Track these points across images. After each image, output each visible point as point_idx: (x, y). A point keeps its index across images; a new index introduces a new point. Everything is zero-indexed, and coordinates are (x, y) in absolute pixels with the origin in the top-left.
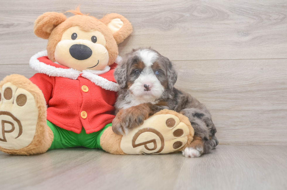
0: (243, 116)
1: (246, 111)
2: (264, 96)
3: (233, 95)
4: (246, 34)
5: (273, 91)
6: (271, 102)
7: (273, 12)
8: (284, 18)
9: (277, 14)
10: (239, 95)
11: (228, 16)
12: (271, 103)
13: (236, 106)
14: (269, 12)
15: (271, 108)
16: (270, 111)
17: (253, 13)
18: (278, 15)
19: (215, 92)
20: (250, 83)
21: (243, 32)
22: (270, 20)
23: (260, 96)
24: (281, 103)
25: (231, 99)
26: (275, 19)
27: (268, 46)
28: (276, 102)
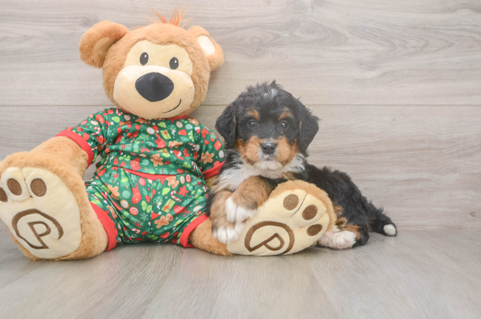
1: (371, 181)
2: (396, 160)
3: (353, 158)
4: (372, 67)
5: (408, 153)
6: (406, 168)
7: (410, 36)
8: (425, 46)
9: (416, 39)
10: (361, 158)
11: (346, 39)
12: (406, 170)
14: (405, 36)
15: (405, 177)
16: (404, 181)
17: (383, 36)
19: (326, 153)
20: (377, 140)
21: (367, 65)
22: (406, 47)
23: (390, 160)
24: (419, 170)
25: (349, 164)
26: (413, 47)
27: (403, 87)
28: (413, 169)
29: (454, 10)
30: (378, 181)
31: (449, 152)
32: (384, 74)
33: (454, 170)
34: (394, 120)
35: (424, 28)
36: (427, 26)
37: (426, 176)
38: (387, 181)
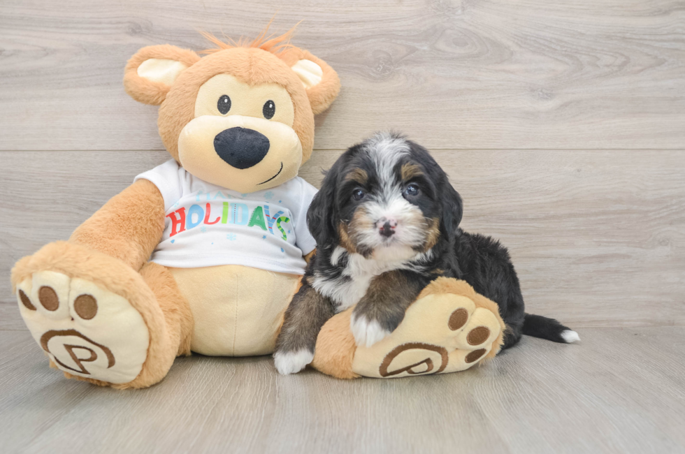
0: (538, 269)
1: (545, 257)
2: (582, 228)
3: (520, 225)
4: (548, 95)
5: (599, 218)
6: (595, 240)
7: (602, 50)
8: (624, 64)
9: (611, 54)
10: (531, 225)
11: (512, 54)
12: (596, 242)
13: (526, 247)
14: (596, 50)
15: (594, 251)
16: (593, 257)
18: (612, 56)
19: (482, 218)
20: (555, 200)
22: (597, 66)
23: (573, 228)
24: (615, 242)
25: (514, 233)
26: (608, 66)
27: (592, 123)
28: (605, 240)
29: (666, 12)
30: (556, 258)
31: (658, 216)
32: (565, 105)
33: (664, 242)
34: (579, 171)
35: (624, 39)
36: (628, 35)
37: (624, 250)
38: (569, 258)
